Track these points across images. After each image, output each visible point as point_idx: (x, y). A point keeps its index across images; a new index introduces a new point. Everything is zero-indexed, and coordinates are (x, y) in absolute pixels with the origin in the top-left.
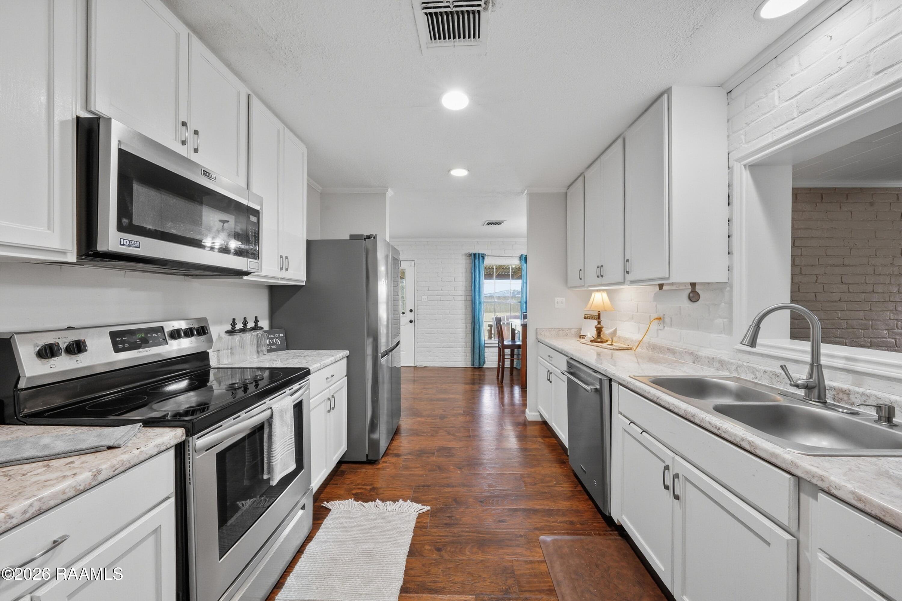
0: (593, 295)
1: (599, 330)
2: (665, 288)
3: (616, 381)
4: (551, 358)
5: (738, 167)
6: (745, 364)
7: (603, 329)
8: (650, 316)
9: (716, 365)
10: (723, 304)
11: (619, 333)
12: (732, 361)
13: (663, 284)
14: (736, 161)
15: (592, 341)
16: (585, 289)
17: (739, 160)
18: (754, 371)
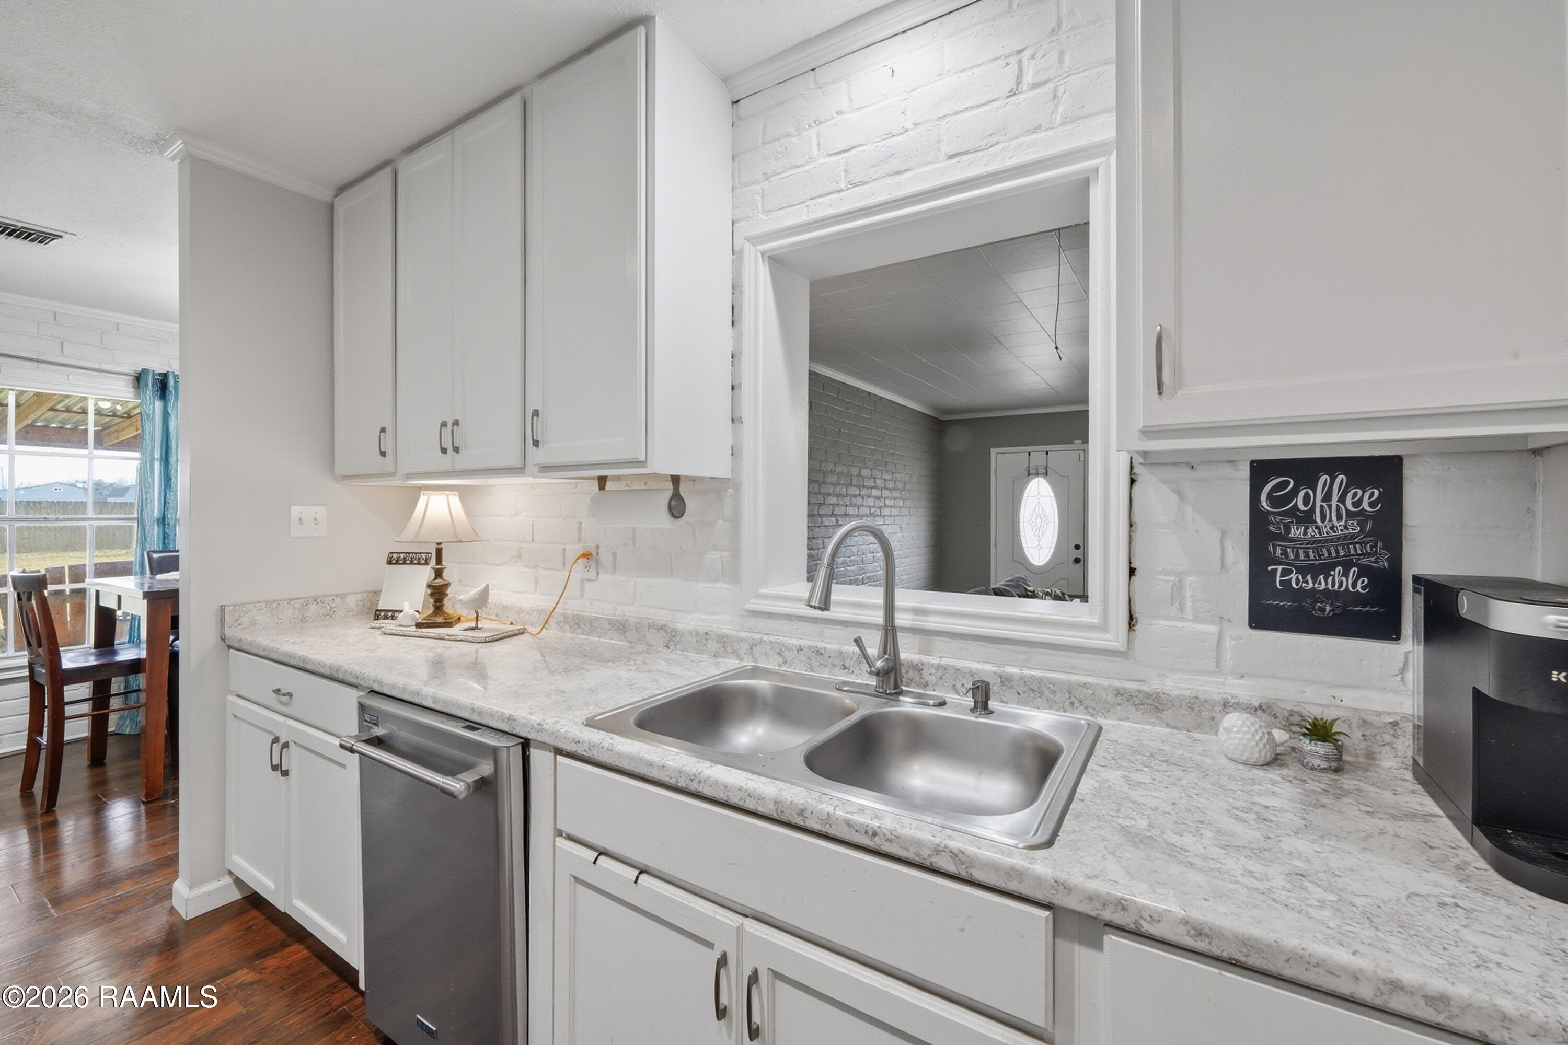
0: (422, 500)
1: (438, 593)
2: (609, 486)
3: (543, 746)
4: (285, 699)
5: (752, 255)
6: (765, 638)
7: (449, 591)
8: (564, 550)
9: (713, 646)
10: (720, 521)
11: (493, 598)
12: (743, 634)
13: (606, 477)
14: (748, 241)
15: (419, 625)
16: (399, 483)
17: (754, 240)
18: (781, 651)
